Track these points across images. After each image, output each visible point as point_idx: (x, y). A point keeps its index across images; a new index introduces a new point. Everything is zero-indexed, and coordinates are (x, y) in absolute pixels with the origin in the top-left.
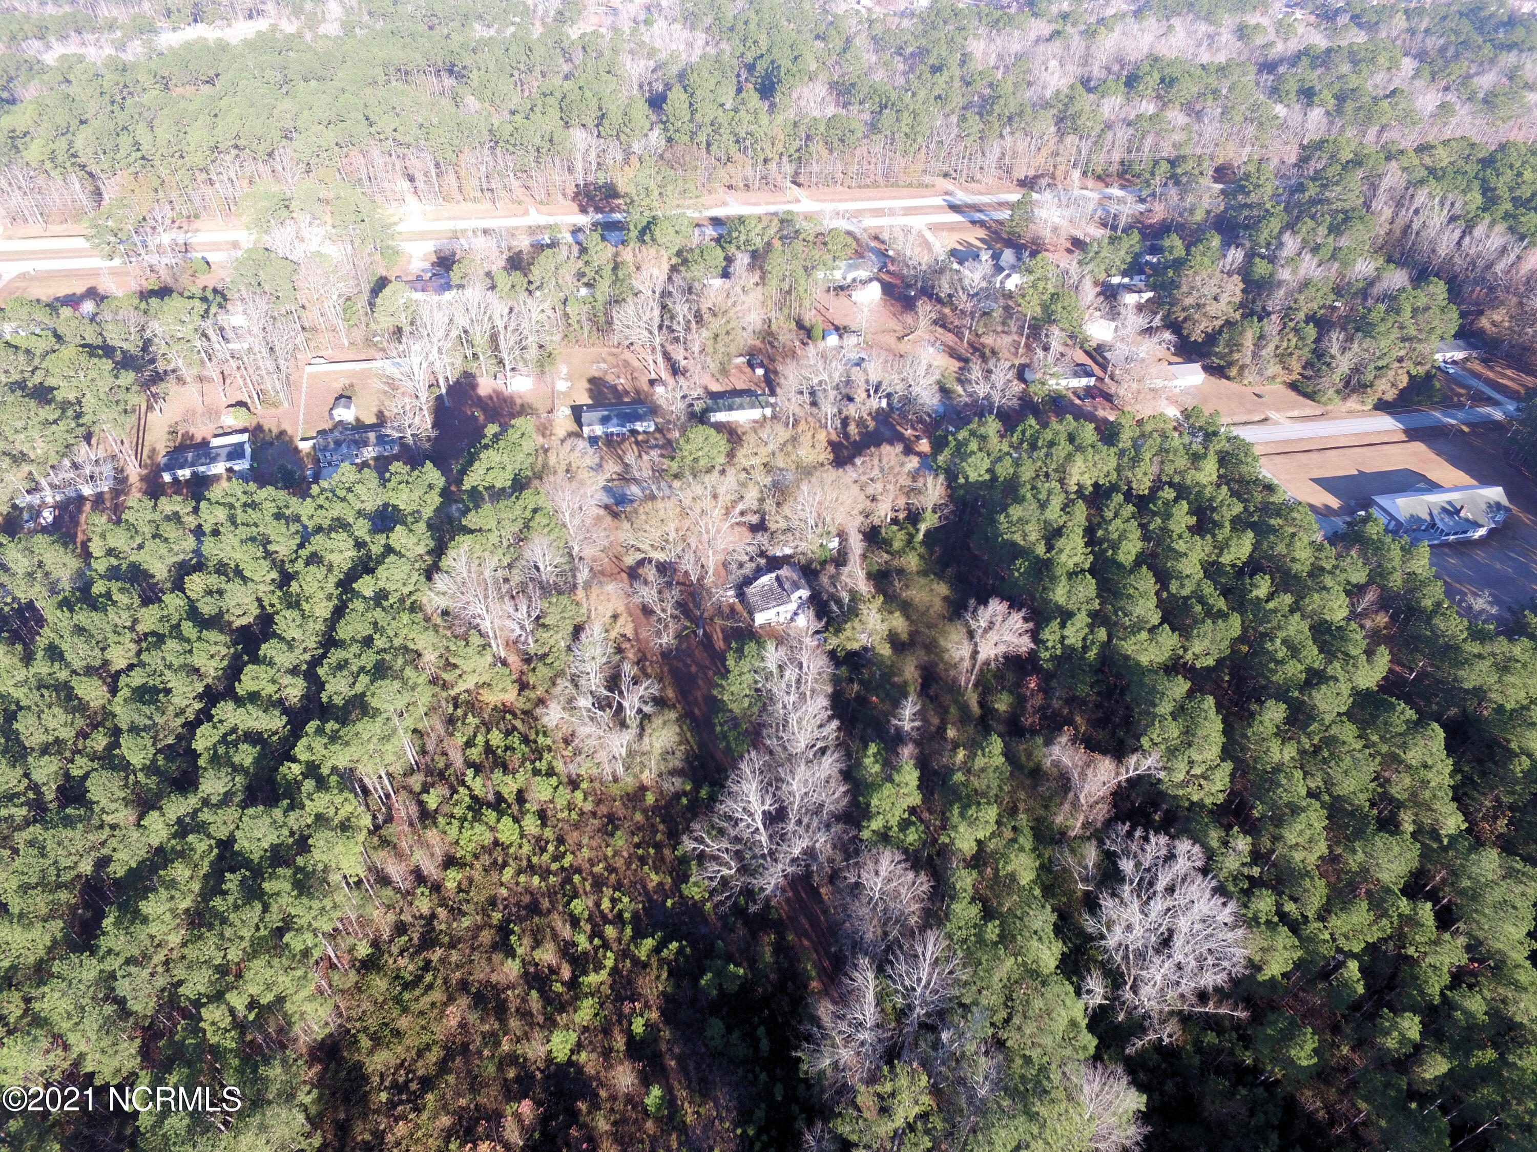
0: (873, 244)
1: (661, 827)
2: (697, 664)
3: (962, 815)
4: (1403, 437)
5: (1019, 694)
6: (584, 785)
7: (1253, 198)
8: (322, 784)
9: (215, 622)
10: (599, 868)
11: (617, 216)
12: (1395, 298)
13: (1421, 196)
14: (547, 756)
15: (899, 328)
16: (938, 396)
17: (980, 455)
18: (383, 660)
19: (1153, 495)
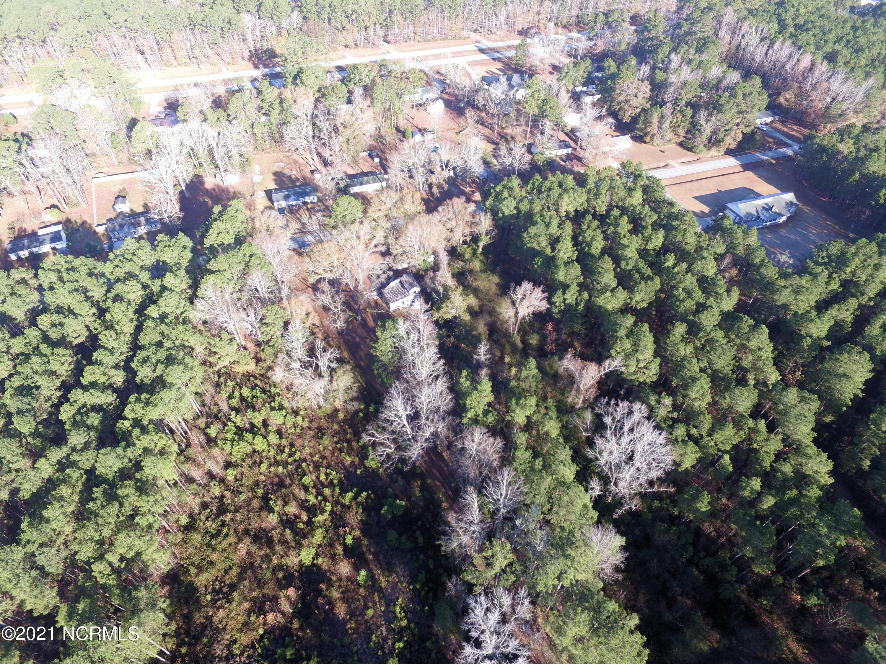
0: (437, 76)
1: (349, 431)
2: (360, 337)
3: (517, 404)
4: (741, 169)
5: (543, 334)
6: (302, 413)
7: (653, 34)
8: (144, 430)
9: (61, 342)
10: (316, 458)
11: (278, 69)
12: (734, 89)
13: (745, 26)
14: (278, 399)
15: (456, 127)
16: (483, 167)
17: (510, 199)
18: (171, 354)
19: (608, 214)
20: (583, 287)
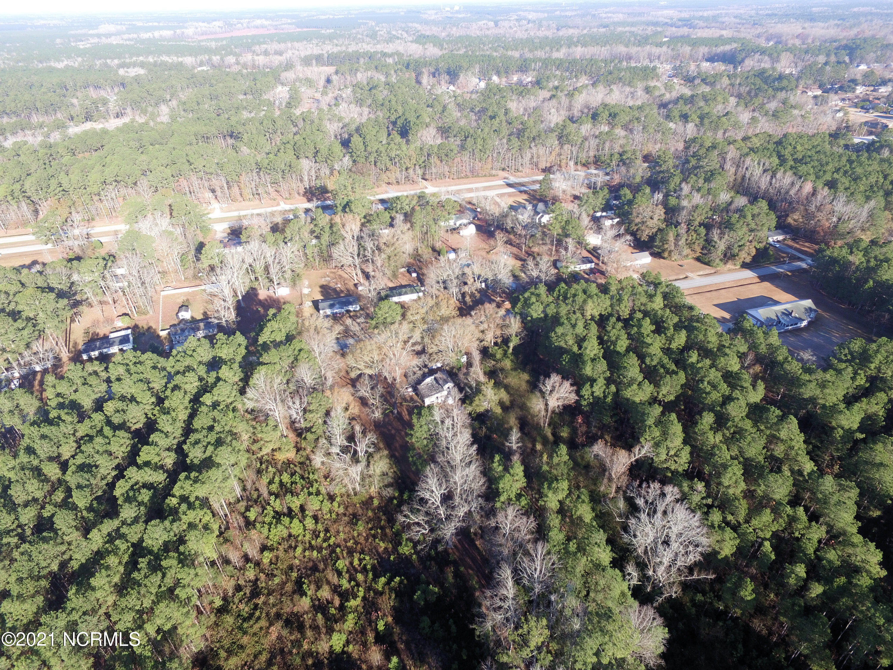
0: (468, 206)
1: (383, 517)
2: (395, 429)
3: (549, 488)
4: (758, 280)
5: (573, 427)
6: (338, 499)
7: (664, 168)
8: (191, 506)
9: (122, 426)
10: (350, 544)
11: (329, 202)
12: (742, 210)
13: (748, 161)
14: (316, 485)
15: (487, 247)
16: (511, 279)
17: (537, 303)
18: (220, 437)
19: (631, 317)
20: (609, 381)
